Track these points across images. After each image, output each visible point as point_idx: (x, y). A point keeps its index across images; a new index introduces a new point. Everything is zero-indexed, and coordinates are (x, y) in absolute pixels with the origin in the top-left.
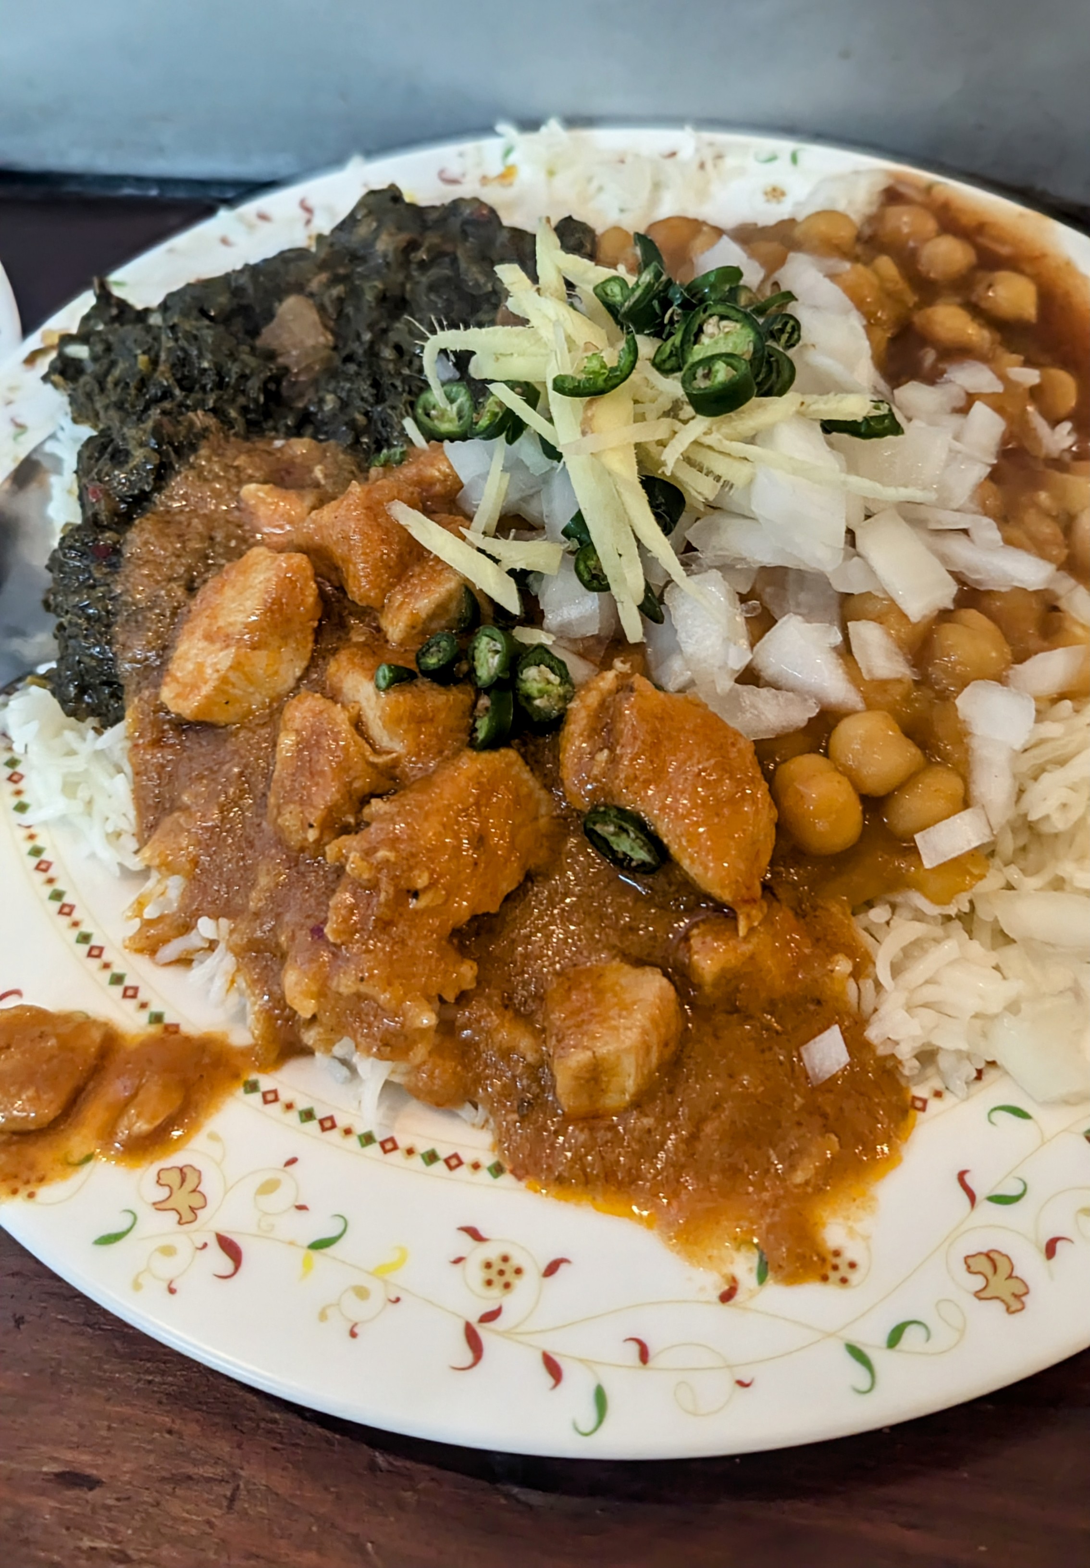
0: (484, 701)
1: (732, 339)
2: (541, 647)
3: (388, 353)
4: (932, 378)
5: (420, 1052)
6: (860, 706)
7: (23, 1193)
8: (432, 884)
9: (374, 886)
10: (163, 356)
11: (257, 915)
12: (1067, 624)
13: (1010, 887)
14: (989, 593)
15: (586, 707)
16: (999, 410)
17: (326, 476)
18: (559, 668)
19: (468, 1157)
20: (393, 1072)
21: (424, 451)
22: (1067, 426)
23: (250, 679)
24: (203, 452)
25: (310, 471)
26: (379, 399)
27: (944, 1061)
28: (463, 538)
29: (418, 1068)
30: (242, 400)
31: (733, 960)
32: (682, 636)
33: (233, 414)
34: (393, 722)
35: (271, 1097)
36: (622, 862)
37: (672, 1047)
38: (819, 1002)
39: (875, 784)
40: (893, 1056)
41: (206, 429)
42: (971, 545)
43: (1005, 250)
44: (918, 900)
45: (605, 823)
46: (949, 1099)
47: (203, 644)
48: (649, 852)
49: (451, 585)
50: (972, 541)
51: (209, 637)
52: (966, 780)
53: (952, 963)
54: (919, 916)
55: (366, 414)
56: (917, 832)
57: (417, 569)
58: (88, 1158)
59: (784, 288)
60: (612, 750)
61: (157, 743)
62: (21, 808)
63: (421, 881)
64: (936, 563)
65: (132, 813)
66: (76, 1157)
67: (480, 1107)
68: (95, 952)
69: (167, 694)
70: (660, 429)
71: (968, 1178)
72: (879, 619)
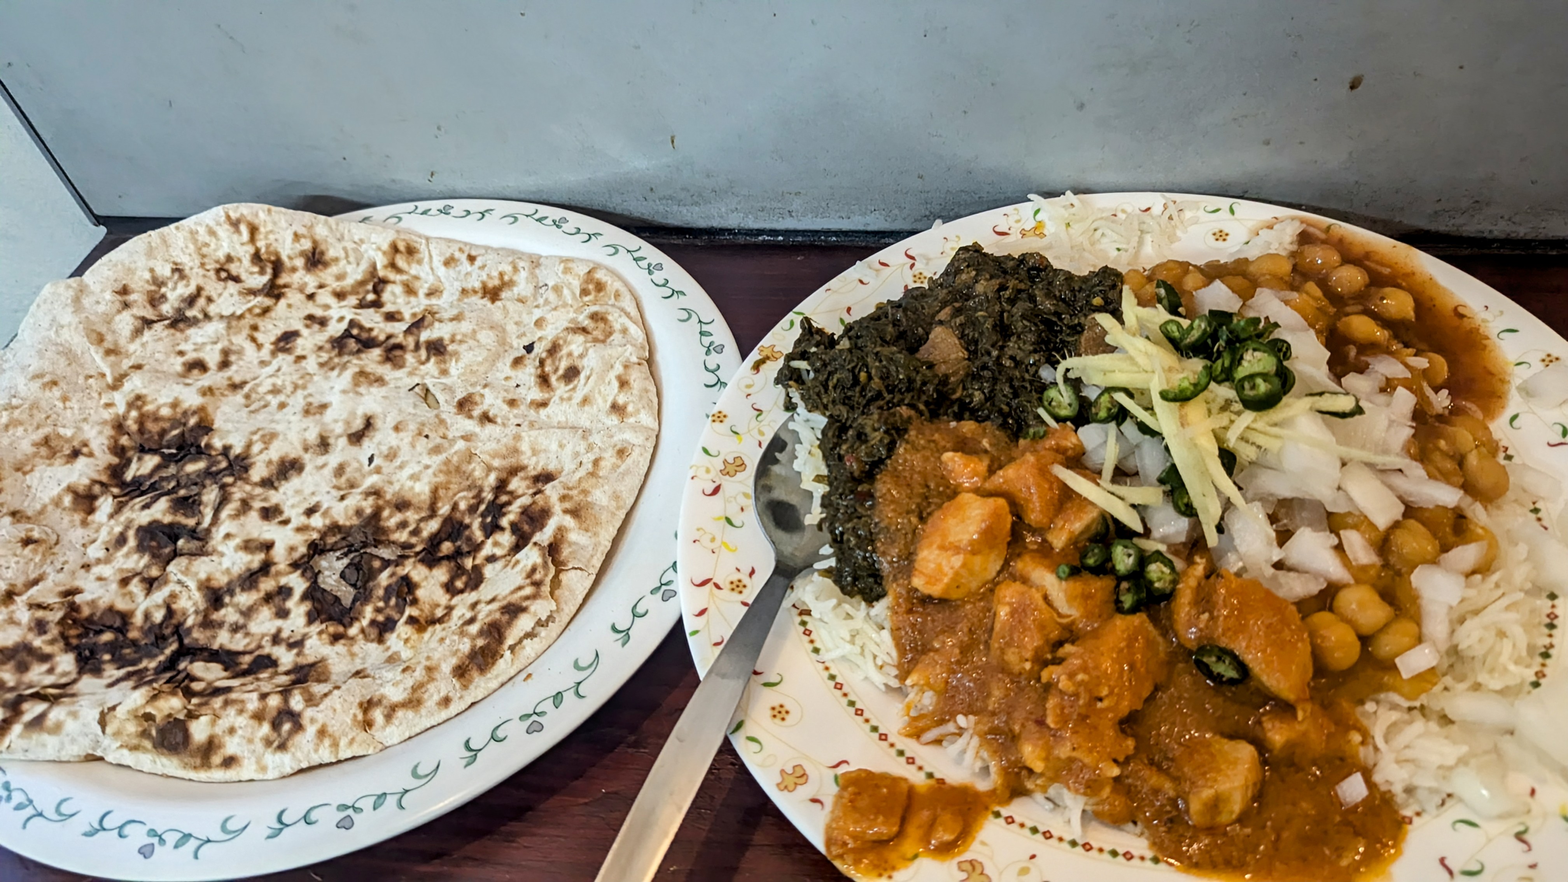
0: (1125, 585)
1: (1261, 363)
2: (1158, 552)
3: (1007, 363)
4: (1362, 369)
5: (1106, 792)
6: (1352, 582)
7: (886, 875)
8: (1111, 693)
9: (1076, 695)
10: (873, 372)
11: (993, 714)
12: (1472, 527)
13: (1446, 689)
14: (1421, 508)
15: (1190, 587)
16: (1410, 389)
17: (991, 445)
18: (1169, 564)
19: (1135, 853)
20: (1086, 804)
21: (1056, 430)
22: (1445, 392)
23: (971, 573)
24: (913, 433)
25: (980, 442)
26: (1016, 395)
27: (1421, 794)
28: (1098, 484)
29: (1102, 802)
30: (924, 398)
31: (1293, 735)
32: (1237, 542)
33: (922, 407)
34: (1070, 599)
35: (1010, 820)
36: (1217, 678)
37: (1258, 786)
38: (1342, 759)
39: (1366, 630)
40: (1390, 791)
41: (910, 418)
42: (1404, 478)
43: (1386, 271)
44: (1395, 698)
45: (1210, 656)
46: (1425, 817)
47: (937, 552)
48: (1238, 672)
49: (1095, 514)
50: (1406, 476)
51: (942, 548)
52: (1419, 624)
53: (1420, 736)
54: (1394, 707)
55: (1008, 404)
56: (1397, 655)
57: (1069, 505)
58: (916, 856)
59: (1272, 321)
60: (1211, 613)
61: (910, 611)
62: (816, 651)
63: (1104, 692)
64: (1390, 493)
65: (894, 653)
66: (910, 855)
67: (1139, 823)
68: (883, 737)
69: (918, 582)
70: (1223, 419)
71: (1447, 862)
72: (1355, 527)
